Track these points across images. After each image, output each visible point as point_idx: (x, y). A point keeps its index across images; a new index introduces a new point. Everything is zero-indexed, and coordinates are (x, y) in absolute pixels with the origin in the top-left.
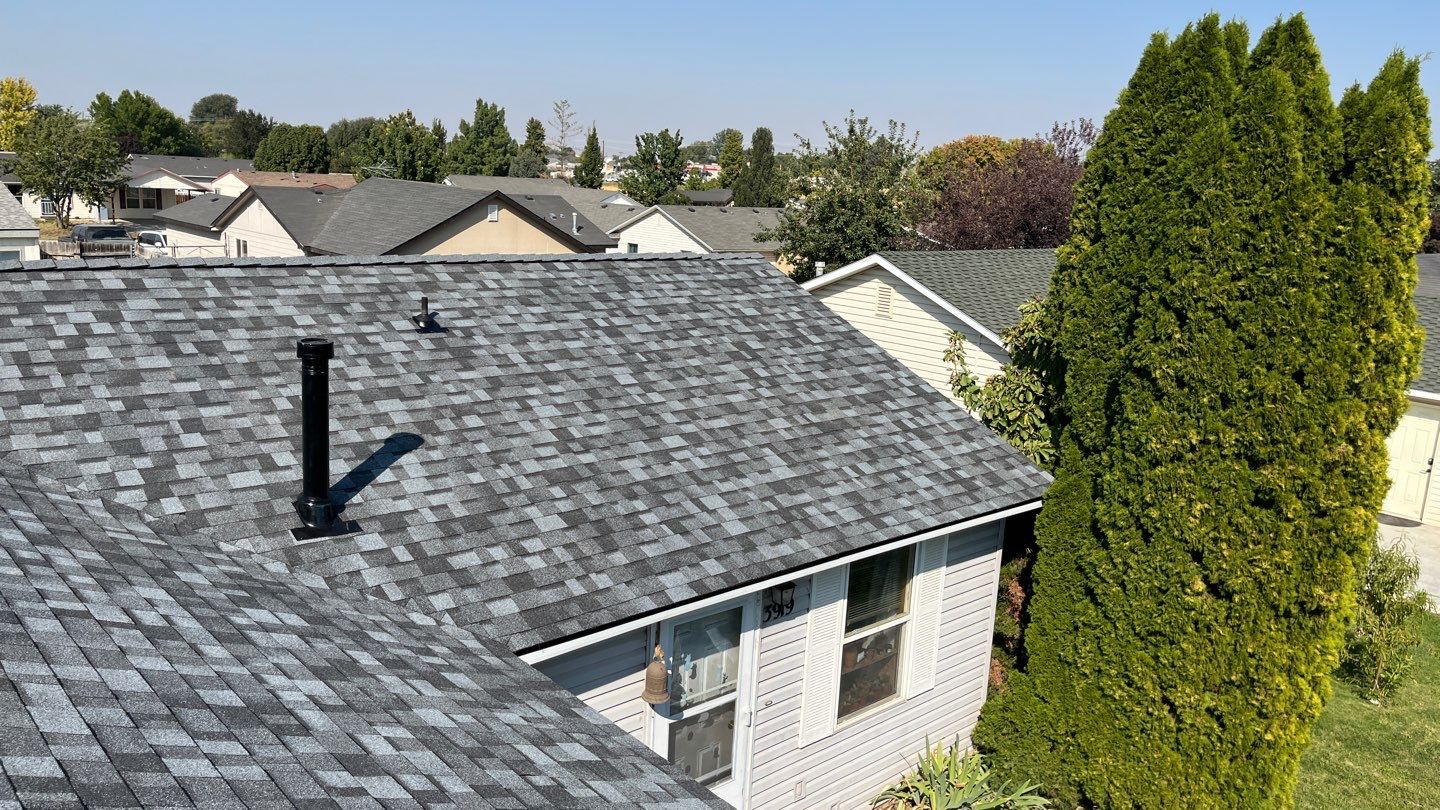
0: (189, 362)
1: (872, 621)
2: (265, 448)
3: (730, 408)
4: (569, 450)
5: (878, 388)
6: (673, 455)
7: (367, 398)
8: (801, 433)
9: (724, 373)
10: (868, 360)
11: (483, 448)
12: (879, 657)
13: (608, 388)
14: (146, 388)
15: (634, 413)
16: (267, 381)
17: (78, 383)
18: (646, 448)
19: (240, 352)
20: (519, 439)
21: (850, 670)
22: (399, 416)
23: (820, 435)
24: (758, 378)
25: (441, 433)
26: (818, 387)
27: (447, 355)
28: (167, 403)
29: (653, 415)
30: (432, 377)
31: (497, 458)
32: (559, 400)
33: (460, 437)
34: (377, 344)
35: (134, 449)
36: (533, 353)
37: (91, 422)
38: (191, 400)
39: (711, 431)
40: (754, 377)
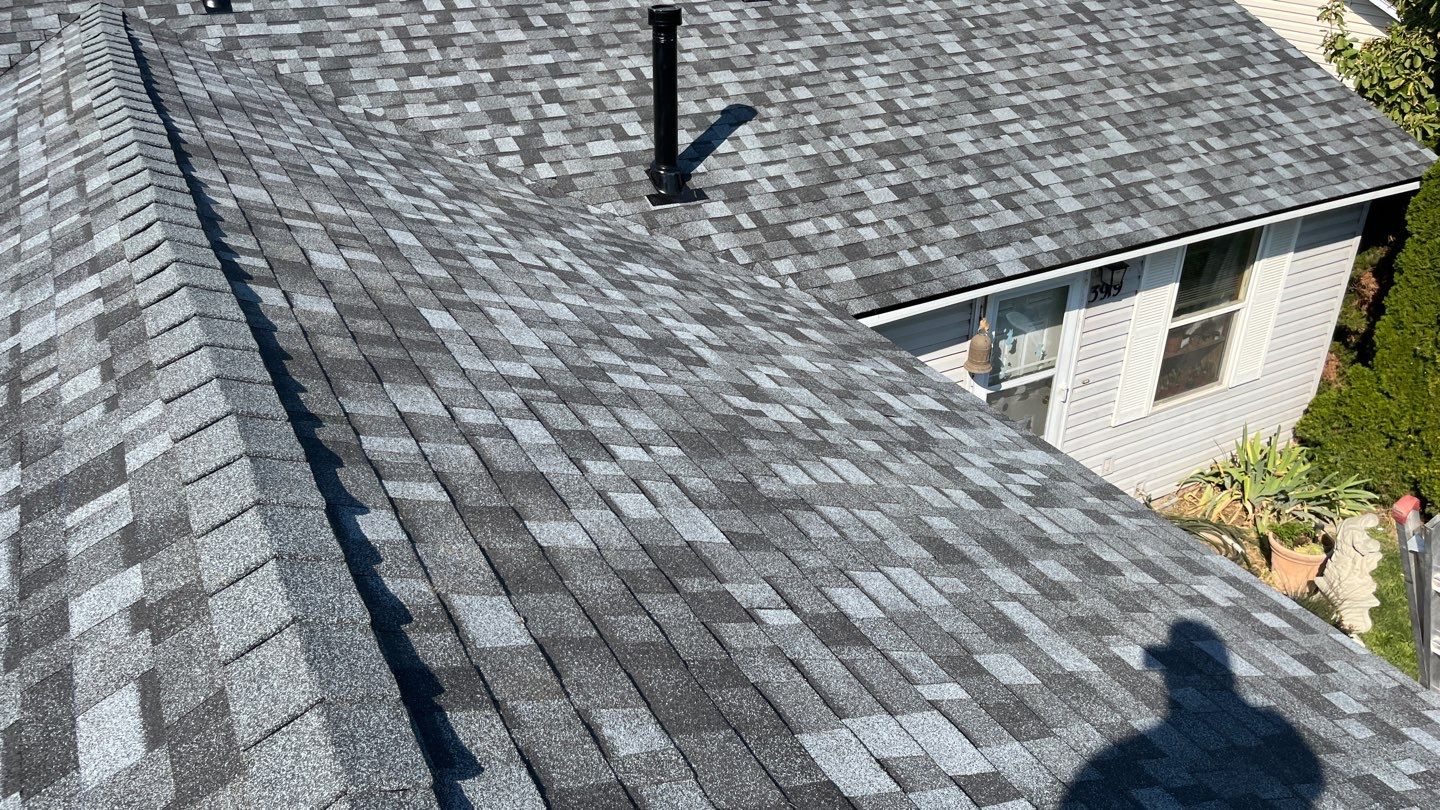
0: (541, 35)
1: (1201, 307)
2: (616, 118)
3: (1065, 78)
4: (895, 123)
5: (1235, 53)
6: (1004, 128)
7: (702, 69)
8: (1143, 105)
9: (1058, 39)
10: (1225, 21)
11: (813, 120)
12: (1207, 343)
13: (934, 57)
14: (509, 61)
15: (962, 84)
16: (611, 52)
17: (453, 56)
18: (975, 121)
19: (583, 25)
20: (846, 111)
21: (1172, 355)
22: (733, 87)
23: (1165, 107)
24: (1098, 43)
25: (772, 105)
26: (1166, 53)
27: (773, 24)
28: (528, 75)
29: (982, 86)
30: (760, 48)
31: (827, 130)
32: (885, 70)
33: (790, 108)
34: (706, 14)
35: (504, 117)
36: (857, 20)
37: (467, 92)
38: (547, 71)
39: (1043, 103)
40: (1092, 43)
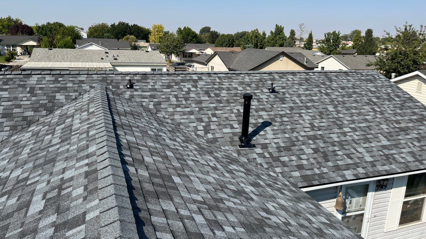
0: (213, 99)
1: (414, 195)
2: (231, 122)
3: (366, 120)
4: (314, 130)
5: (421, 117)
6: (347, 134)
7: (257, 111)
8: (392, 130)
9: (364, 109)
10: (417, 107)
11: (289, 127)
12: (416, 207)
13: (326, 112)
14: (203, 105)
15: (334, 120)
16: (231, 105)
17: (189, 103)
18: (338, 131)
19: (225, 97)
20: (299, 125)
21: (405, 210)
22: (265, 116)
23: (399, 131)
24: (377, 111)
25: (277, 122)
26: (398, 115)
27: (278, 100)
28: (208, 109)
29: (340, 121)
30: (274, 106)
31: (293, 130)
32: (311, 114)
33: (282, 123)
34: (259, 96)
35: (200, 120)
36: (303, 100)
37: (191, 113)
38: (213, 109)
39: (360, 127)
40: (375, 111)
